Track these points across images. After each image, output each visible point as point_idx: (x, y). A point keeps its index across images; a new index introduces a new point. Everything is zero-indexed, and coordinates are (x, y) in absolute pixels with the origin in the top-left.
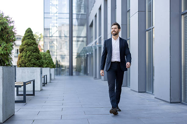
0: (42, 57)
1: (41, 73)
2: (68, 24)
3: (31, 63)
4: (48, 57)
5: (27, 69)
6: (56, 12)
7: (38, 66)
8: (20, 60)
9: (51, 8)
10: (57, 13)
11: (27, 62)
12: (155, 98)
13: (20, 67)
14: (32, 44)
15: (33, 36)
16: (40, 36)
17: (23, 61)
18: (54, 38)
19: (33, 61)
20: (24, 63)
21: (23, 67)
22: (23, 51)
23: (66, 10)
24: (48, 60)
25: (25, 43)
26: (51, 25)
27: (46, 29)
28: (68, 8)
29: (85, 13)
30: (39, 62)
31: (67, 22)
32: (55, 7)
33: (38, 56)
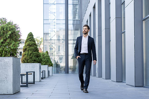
0: (42, 56)
1: (40, 68)
2: (64, 29)
3: (32, 60)
4: (46, 57)
5: (29, 64)
6: (53, 19)
7: (37, 62)
8: (24, 58)
9: (50, 15)
10: (55, 19)
11: (29, 59)
12: (127, 84)
13: (24, 63)
14: (33, 45)
15: (33, 38)
16: (40, 40)
17: (26, 58)
18: (52, 41)
19: (34, 58)
20: (27, 60)
21: (26, 63)
22: (26, 51)
23: (63, 17)
24: (46, 59)
25: (28, 44)
26: (49, 30)
27: (46, 34)
28: (64, 15)
29: (79, 19)
30: (38, 59)
31: (64, 27)
32: (53, 14)
33: (38, 54)
